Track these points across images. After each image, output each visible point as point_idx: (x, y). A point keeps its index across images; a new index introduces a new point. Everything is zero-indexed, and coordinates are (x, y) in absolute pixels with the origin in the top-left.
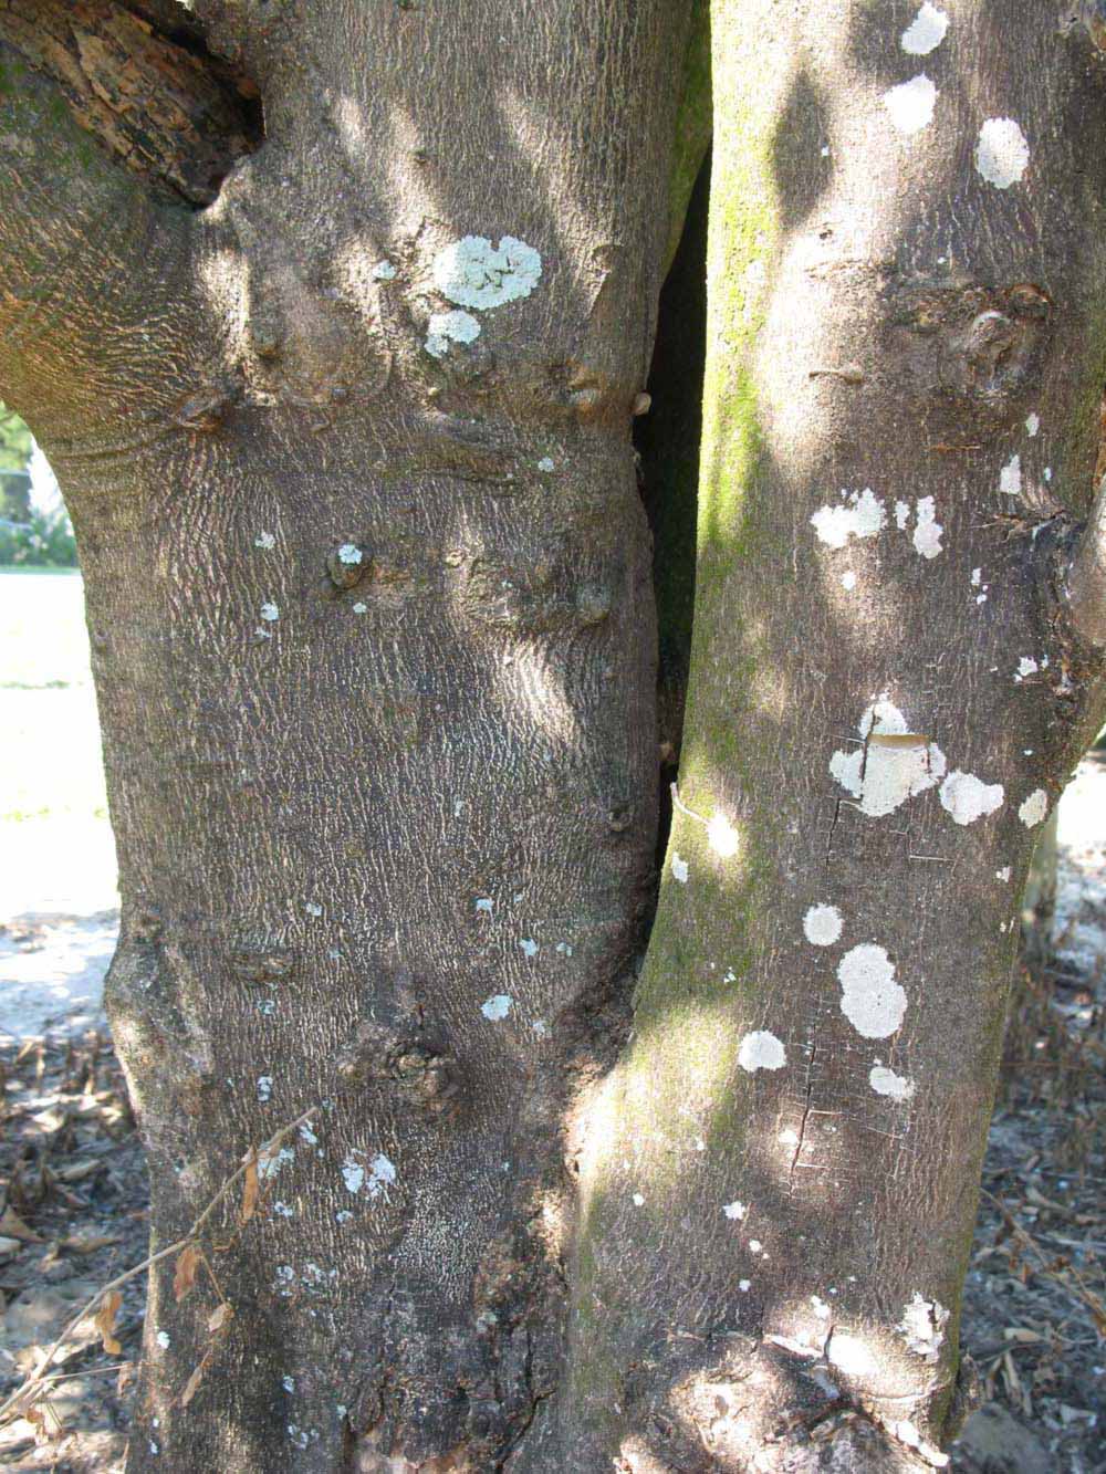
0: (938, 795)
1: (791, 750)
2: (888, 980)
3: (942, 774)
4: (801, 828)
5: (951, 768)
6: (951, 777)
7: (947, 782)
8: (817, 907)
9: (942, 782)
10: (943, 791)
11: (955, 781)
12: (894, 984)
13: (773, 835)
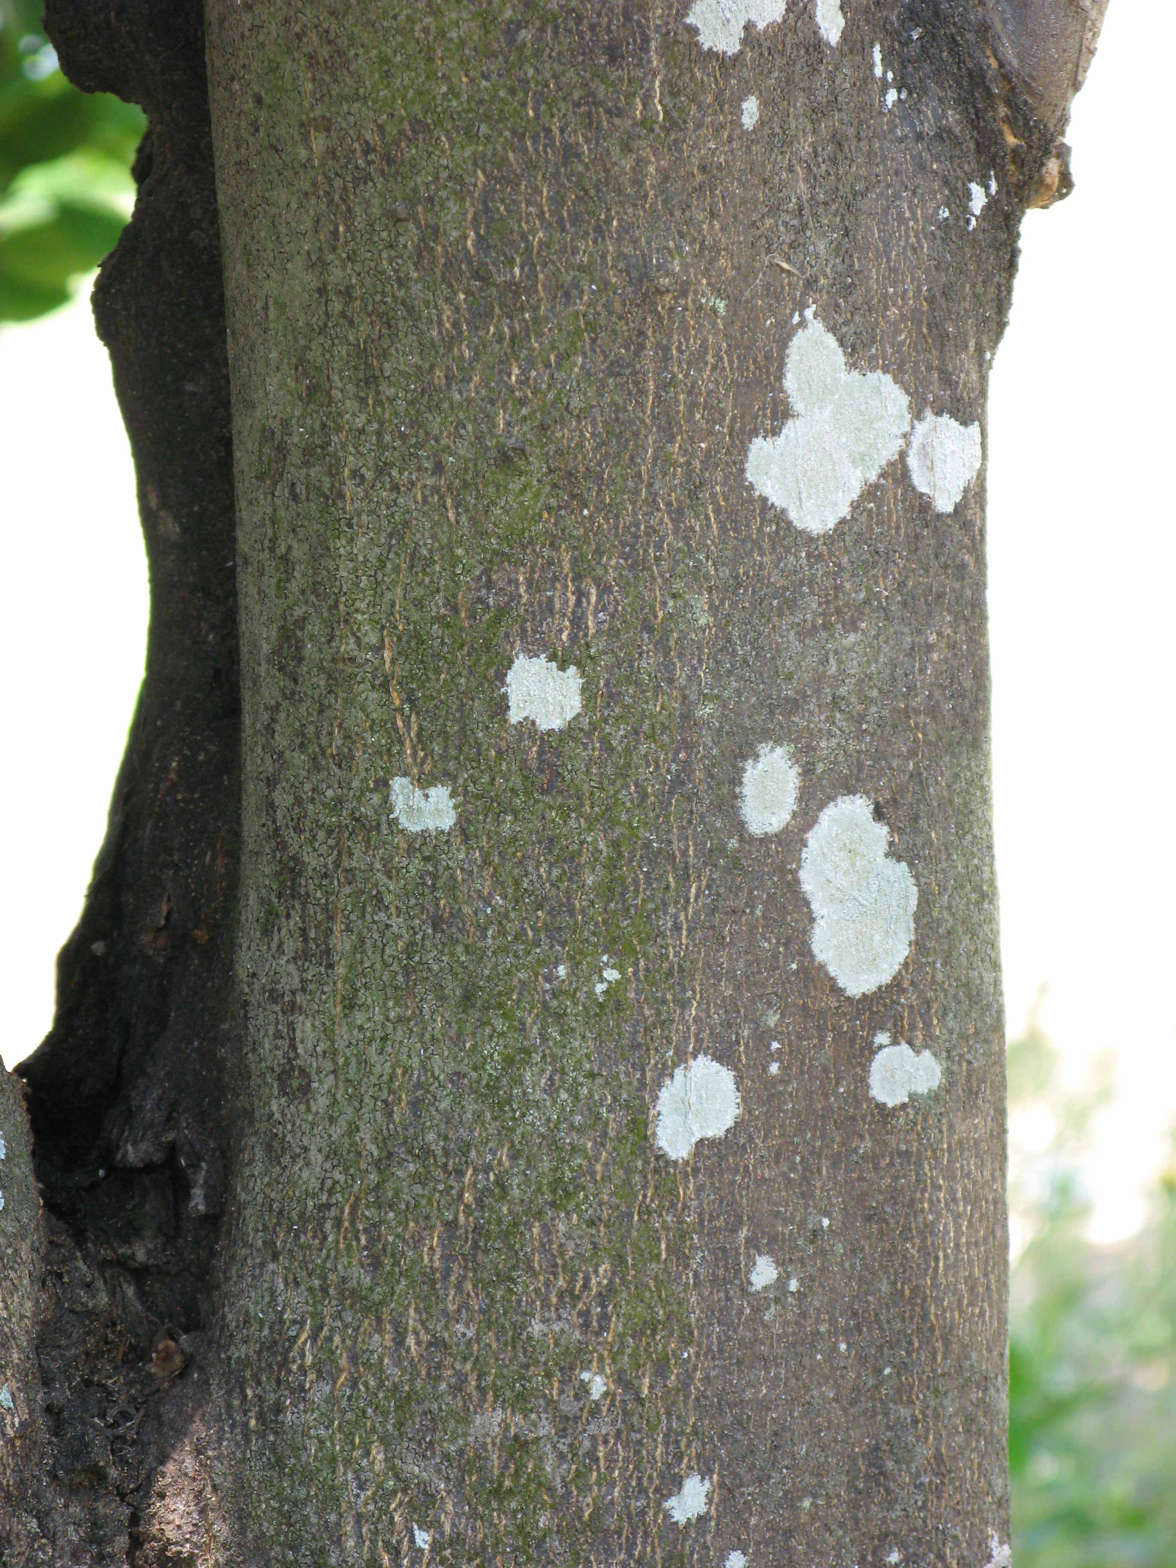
0: (906, 473)
1: (675, 464)
2: (881, 859)
3: (907, 428)
4: (713, 609)
5: (918, 415)
6: (921, 428)
7: (916, 442)
8: (757, 756)
9: (908, 444)
10: (912, 462)
11: (926, 436)
12: (891, 862)
13: (662, 645)
